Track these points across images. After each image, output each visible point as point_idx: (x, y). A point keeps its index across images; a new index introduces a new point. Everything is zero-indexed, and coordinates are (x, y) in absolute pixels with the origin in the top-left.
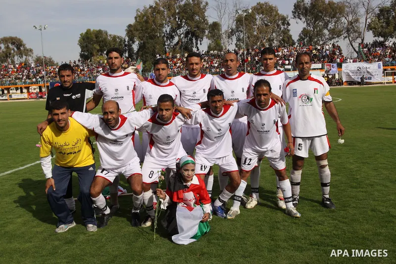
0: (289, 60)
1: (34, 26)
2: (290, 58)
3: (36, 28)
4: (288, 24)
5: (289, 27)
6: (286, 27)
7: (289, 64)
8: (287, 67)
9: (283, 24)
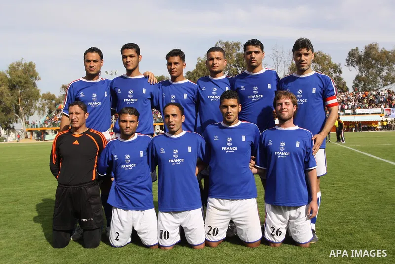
0: (347, 105)
1: (106, 72)
2: (349, 103)
3: (107, 73)
4: (340, 72)
5: (341, 74)
6: (338, 74)
7: (348, 109)
8: (346, 111)
9: (335, 72)
